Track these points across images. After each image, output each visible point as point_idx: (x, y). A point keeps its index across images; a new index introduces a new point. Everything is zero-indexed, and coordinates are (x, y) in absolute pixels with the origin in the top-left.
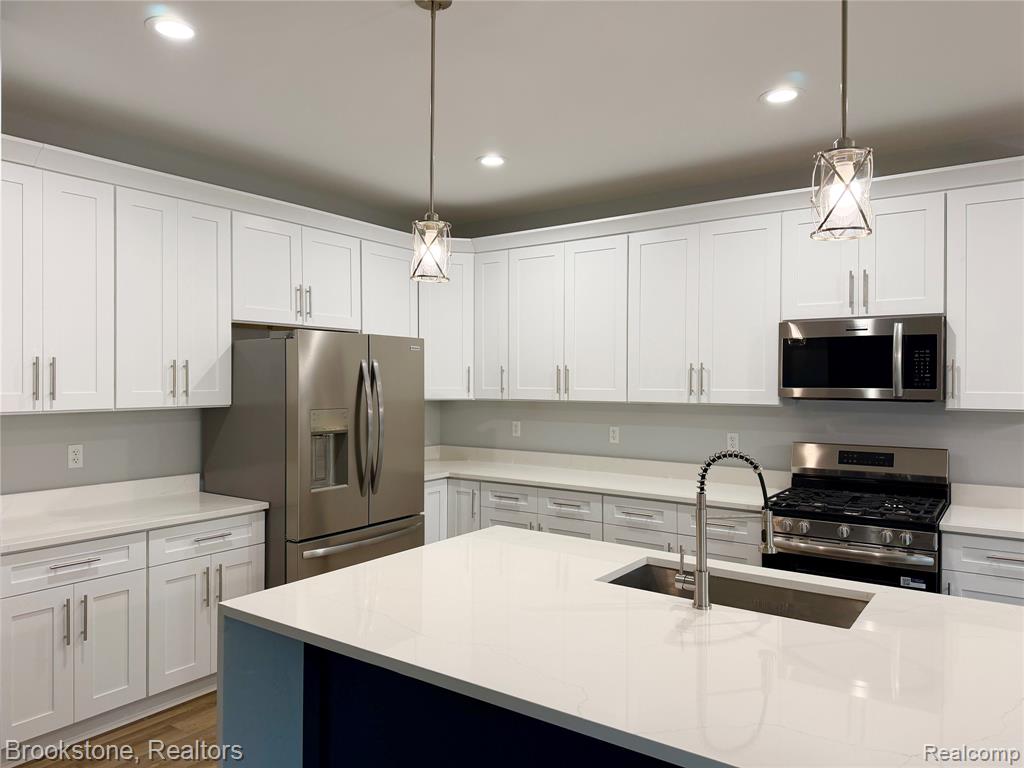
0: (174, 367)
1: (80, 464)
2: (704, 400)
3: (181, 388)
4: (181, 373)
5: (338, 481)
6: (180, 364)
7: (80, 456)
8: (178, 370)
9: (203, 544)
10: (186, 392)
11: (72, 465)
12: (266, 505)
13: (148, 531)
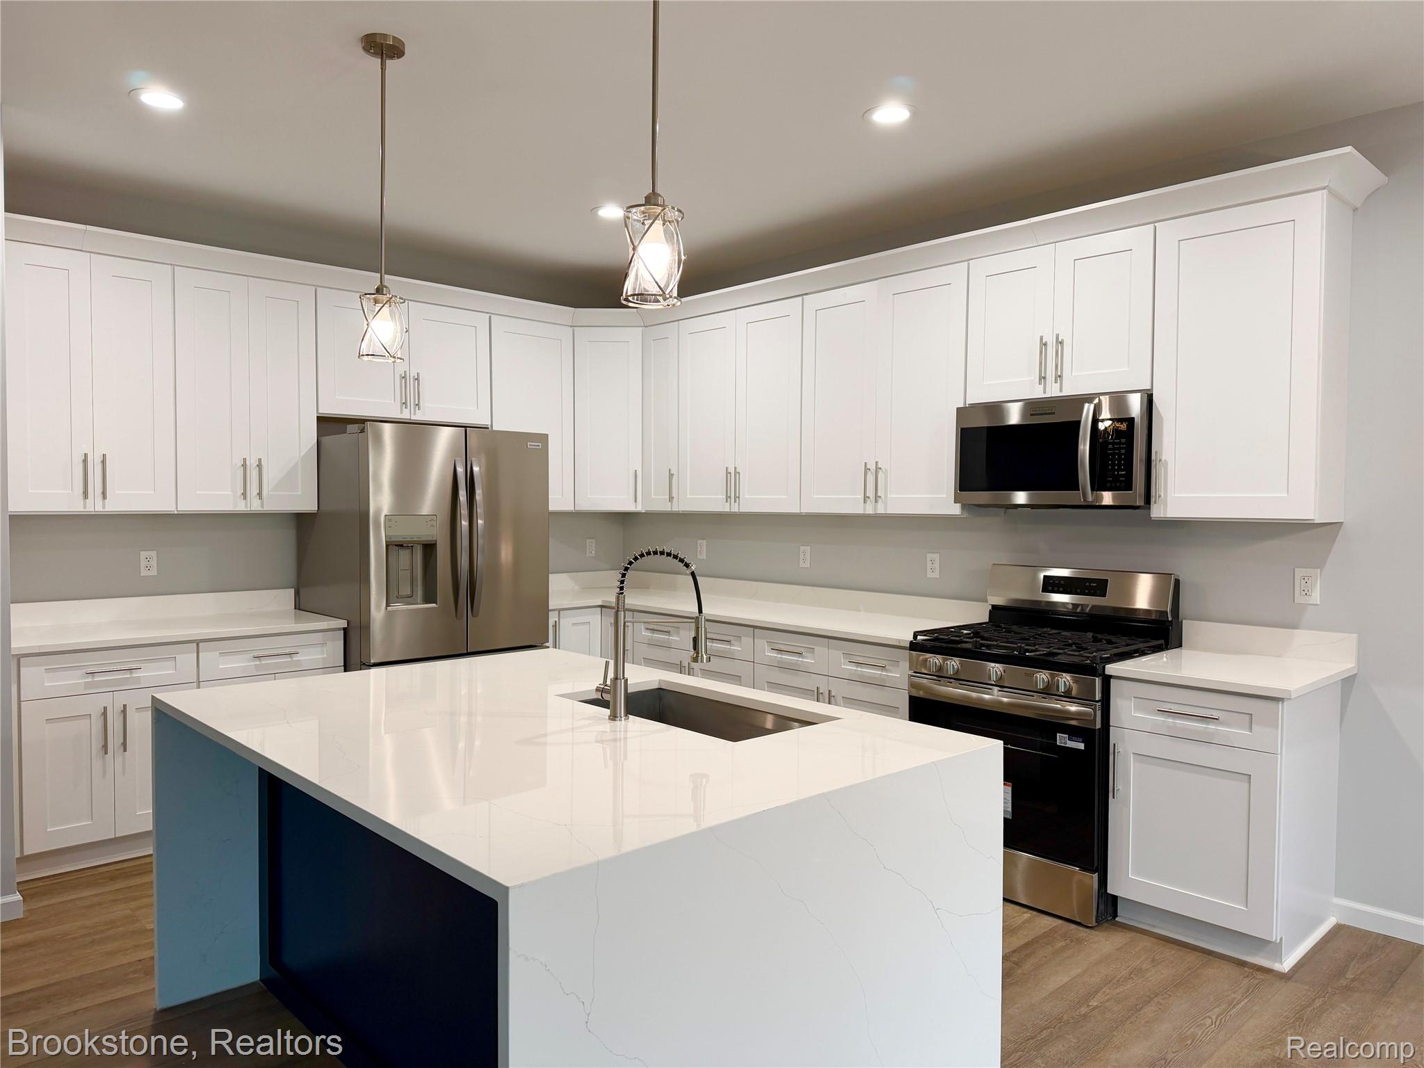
0: (244, 465)
1: (154, 572)
2: (881, 510)
3: (253, 490)
4: (253, 474)
5: (426, 601)
6: (252, 463)
7: (154, 563)
8: (250, 472)
9: (265, 661)
10: (260, 494)
11: (144, 573)
12: (343, 624)
13: (198, 642)
